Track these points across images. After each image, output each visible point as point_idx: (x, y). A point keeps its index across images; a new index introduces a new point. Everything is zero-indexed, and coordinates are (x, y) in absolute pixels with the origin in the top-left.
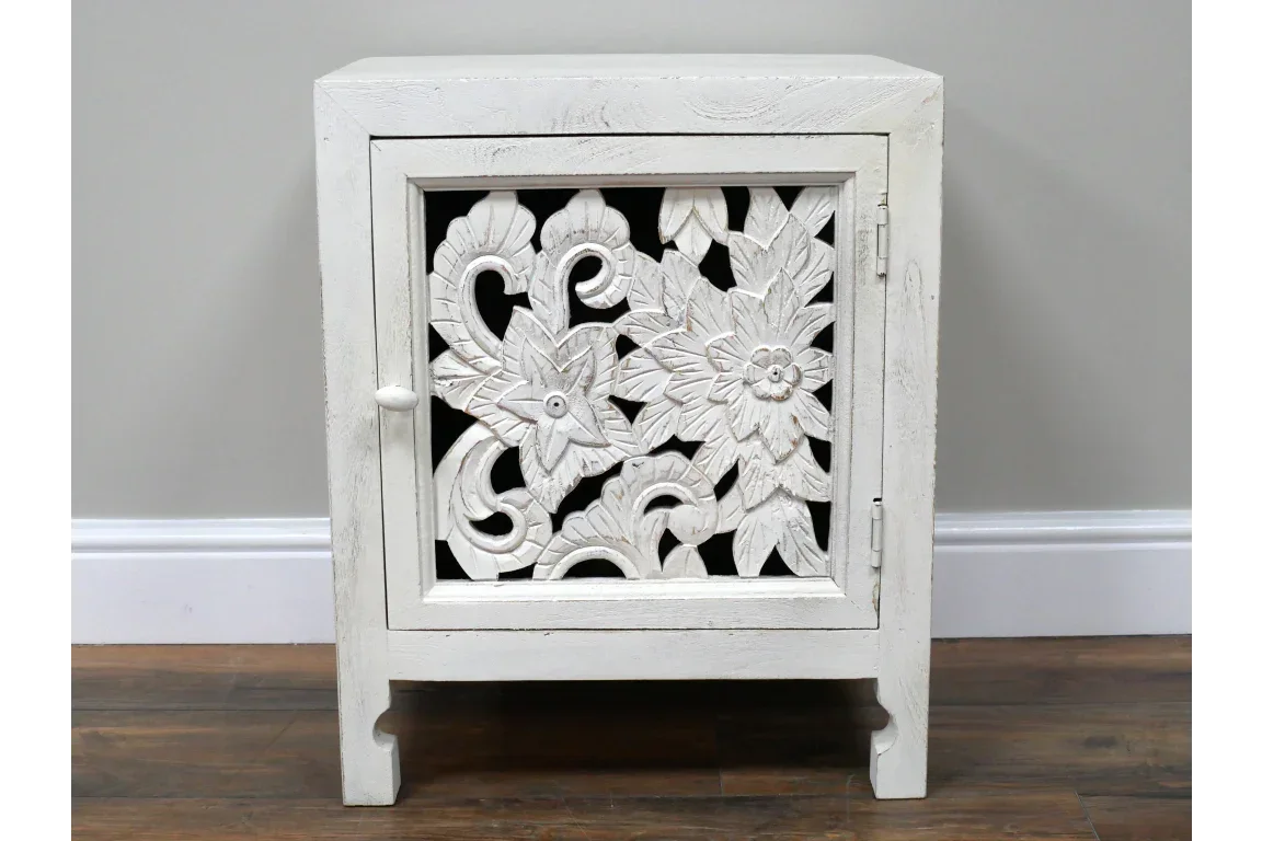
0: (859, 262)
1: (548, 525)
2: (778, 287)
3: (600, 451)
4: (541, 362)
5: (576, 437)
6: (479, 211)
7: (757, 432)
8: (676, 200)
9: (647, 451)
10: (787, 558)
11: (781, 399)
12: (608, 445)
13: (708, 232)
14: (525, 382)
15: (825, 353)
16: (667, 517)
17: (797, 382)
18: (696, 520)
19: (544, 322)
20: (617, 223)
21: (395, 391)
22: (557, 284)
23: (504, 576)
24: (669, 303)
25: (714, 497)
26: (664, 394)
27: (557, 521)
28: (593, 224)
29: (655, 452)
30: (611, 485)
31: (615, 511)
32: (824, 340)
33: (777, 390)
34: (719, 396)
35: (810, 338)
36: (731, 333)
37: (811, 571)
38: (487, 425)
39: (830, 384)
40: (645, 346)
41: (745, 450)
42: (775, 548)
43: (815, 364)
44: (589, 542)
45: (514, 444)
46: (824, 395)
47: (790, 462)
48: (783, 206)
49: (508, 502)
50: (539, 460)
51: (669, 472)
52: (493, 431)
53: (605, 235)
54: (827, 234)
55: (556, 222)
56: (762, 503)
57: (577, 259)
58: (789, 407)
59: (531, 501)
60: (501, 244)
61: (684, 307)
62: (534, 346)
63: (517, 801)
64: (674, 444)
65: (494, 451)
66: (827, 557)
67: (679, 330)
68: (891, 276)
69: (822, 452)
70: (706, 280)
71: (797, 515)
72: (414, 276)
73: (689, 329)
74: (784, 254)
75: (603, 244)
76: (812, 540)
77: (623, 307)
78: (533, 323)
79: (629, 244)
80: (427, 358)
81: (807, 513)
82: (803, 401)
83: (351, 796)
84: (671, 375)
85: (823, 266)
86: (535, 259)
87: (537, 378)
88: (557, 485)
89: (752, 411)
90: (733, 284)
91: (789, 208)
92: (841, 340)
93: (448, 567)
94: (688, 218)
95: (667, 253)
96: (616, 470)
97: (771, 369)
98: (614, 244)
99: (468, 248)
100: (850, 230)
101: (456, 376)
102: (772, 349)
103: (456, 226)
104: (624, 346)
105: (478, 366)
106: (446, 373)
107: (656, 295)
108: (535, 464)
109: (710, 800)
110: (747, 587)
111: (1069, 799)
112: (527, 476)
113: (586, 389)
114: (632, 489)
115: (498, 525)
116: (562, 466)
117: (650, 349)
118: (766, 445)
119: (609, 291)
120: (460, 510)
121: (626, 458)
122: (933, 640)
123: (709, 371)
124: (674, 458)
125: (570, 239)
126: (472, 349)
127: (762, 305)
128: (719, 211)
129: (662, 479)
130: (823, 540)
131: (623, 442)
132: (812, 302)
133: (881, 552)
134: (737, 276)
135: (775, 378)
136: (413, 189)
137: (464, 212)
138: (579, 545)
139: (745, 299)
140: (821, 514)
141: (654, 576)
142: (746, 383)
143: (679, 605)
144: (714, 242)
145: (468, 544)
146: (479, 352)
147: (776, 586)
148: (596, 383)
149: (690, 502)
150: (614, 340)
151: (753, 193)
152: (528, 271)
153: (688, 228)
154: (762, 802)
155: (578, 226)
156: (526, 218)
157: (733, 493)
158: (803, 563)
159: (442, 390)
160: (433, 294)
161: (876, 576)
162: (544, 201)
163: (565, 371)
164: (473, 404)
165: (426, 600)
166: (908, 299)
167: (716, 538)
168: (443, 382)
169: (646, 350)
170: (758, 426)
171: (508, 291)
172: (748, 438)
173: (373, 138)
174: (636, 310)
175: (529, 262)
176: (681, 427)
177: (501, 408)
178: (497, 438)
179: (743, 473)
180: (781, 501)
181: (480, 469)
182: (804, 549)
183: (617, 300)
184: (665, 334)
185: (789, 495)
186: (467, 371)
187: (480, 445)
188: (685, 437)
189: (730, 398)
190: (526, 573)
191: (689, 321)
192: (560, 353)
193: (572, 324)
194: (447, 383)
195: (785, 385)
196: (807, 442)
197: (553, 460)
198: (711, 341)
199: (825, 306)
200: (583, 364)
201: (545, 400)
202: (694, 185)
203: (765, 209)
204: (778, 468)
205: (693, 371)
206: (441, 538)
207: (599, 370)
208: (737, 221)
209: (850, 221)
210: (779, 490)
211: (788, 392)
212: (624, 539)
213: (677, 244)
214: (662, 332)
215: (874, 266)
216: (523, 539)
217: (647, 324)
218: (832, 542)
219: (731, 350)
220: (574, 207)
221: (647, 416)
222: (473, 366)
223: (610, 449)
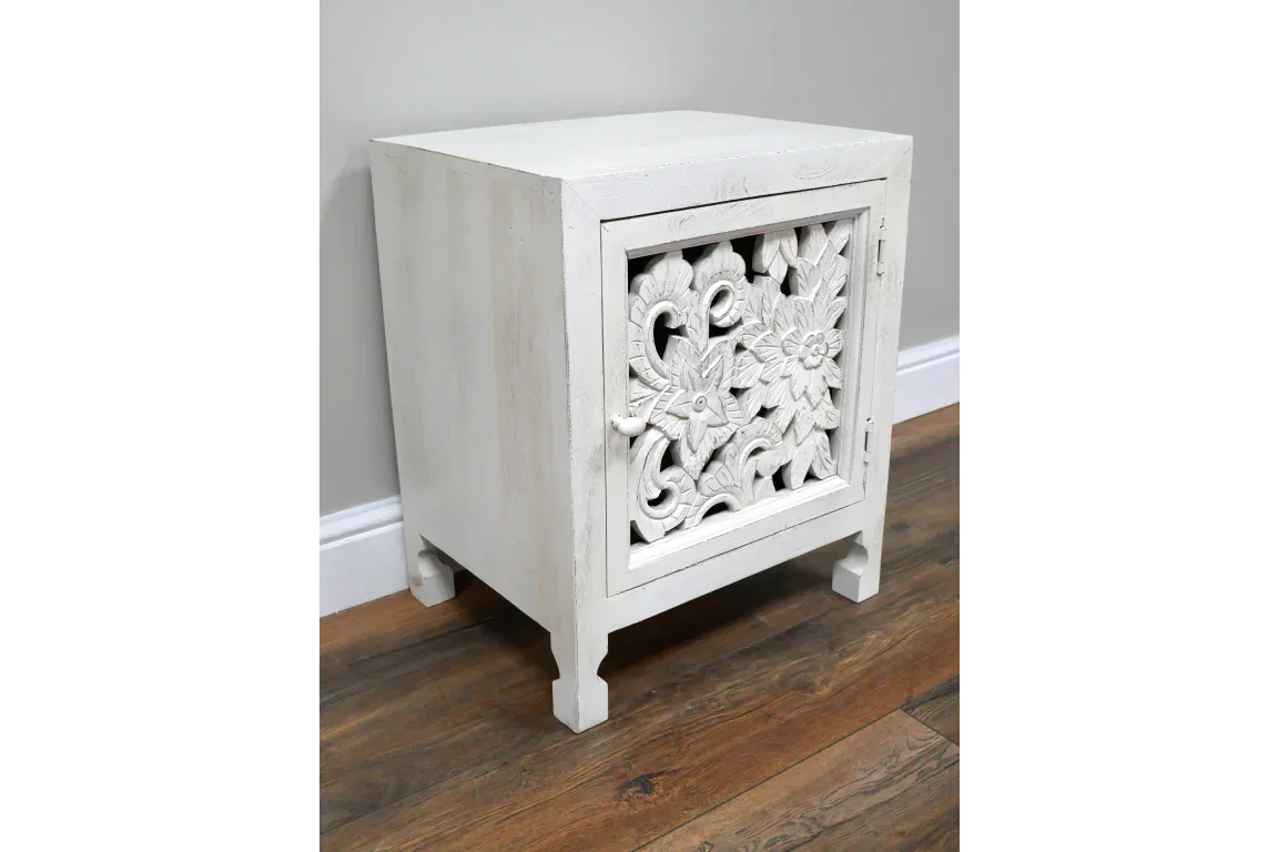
0: (869, 267)
1: (693, 488)
2: (820, 291)
3: (724, 428)
4: (694, 374)
5: (710, 422)
6: (658, 268)
7: (805, 392)
8: (770, 241)
9: (749, 420)
10: (817, 472)
11: (816, 367)
12: (729, 423)
13: (787, 261)
14: (683, 391)
15: (840, 331)
16: (757, 462)
17: (826, 353)
18: (772, 459)
19: (695, 344)
20: (739, 263)
22: (704, 313)
23: (667, 533)
24: (764, 315)
25: (782, 440)
26: (760, 380)
27: (698, 483)
28: (725, 266)
29: (753, 420)
30: (727, 451)
31: (731, 467)
33: (816, 361)
34: (786, 373)
35: (834, 323)
36: (795, 329)
37: (828, 474)
38: (660, 429)
39: (842, 351)
40: (750, 347)
41: (798, 406)
42: (811, 466)
43: (835, 339)
45: (675, 438)
47: (820, 406)
48: (825, 235)
49: (668, 478)
50: (689, 444)
51: (758, 431)
52: (663, 431)
53: (732, 274)
55: (705, 268)
56: (805, 438)
57: (715, 294)
58: (821, 371)
59: (684, 474)
60: (672, 291)
61: (772, 316)
62: (689, 363)
64: (762, 411)
65: (663, 447)
66: (835, 462)
67: (769, 332)
68: (885, 274)
70: (782, 294)
71: (821, 440)
73: (774, 330)
74: (824, 268)
75: (730, 280)
76: (828, 454)
77: (739, 323)
79: (744, 277)
81: (826, 437)
82: (829, 365)
83: (582, 725)
84: (763, 365)
85: (842, 274)
86: (691, 298)
87: (690, 386)
88: (699, 460)
89: (804, 379)
91: (828, 236)
92: (854, 320)
93: (636, 538)
94: (776, 253)
95: (763, 280)
96: (731, 438)
97: (814, 347)
98: (736, 279)
99: (653, 296)
100: (864, 246)
101: (642, 398)
102: (815, 333)
103: (645, 283)
104: (739, 349)
105: (656, 386)
106: (636, 396)
107: (756, 310)
108: (687, 447)
110: (800, 495)
112: (681, 457)
113: (718, 387)
114: (740, 448)
116: (702, 445)
117: (752, 348)
118: (809, 399)
119: (732, 312)
120: (643, 495)
121: (738, 429)
123: (783, 357)
124: (762, 420)
125: (713, 279)
126: (650, 373)
127: (812, 305)
128: (793, 244)
129: (757, 437)
131: (736, 418)
132: (836, 297)
133: (871, 452)
134: (799, 288)
135: (816, 353)
136: (623, 259)
138: (709, 497)
139: (804, 303)
141: (752, 502)
142: (800, 360)
144: (789, 267)
145: (647, 518)
146: (657, 376)
147: (813, 486)
148: (723, 381)
149: (770, 449)
150: (734, 346)
151: (812, 229)
152: (687, 309)
153: (776, 259)
155: (717, 268)
156: (687, 269)
157: (791, 435)
158: (824, 471)
159: (634, 410)
161: (865, 468)
162: (696, 253)
163: (707, 377)
164: (653, 415)
165: (631, 568)
166: (890, 287)
167: (782, 467)
168: (634, 404)
169: (751, 351)
170: (805, 388)
171: (671, 325)
172: (800, 397)
173: (602, 221)
174: (746, 323)
175: (687, 301)
176: (769, 397)
177: (668, 413)
178: (665, 436)
179: (798, 420)
180: (814, 434)
181: (656, 458)
182: (825, 461)
183: (736, 320)
184: (761, 337)
185: (818, 429)
186: (647, 392)
187: (656, 444)
188: (769, 406)
189: (792, 373)
190: (680, 526)
191: (774, 325)
192: (703, 364)
193: (711, 340)
194: (637, 404)
195: (820, 357)
196: (828, 390)
197: (697, 443)
198: (785, 336)
199: (843, 299)
200: (716, 370)
201: (694, 401)
202: (778, 230)
203: (816, 238)
204: (814, 413)
205: (774, 359)
206: (633, 520)
207: (726, 366)
209: (864, 240)
210: (814, 426)
211: (821, 361)
212: (734, 485)
213: (770, 271)
215: (876, 269)
216: (679, 502)
217: (752, 332)
218: (837, 452)
219: (794, 340)
220: (716, 256)
221: (747, 395)
222: (653, 388)
223: (729, 426)
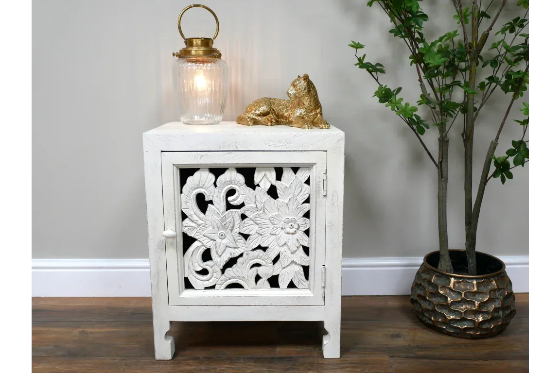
0: (317, 191)
1: (220, 272)
2: (292, 199)
3: (236, 249)
4: (217, 222)
5: (229, 246)
6: (197, 174)
7: (285, 244)
8: (259, 171)
9: (251, 250)
10: (295, 282)
11: (293, 234)
12: (239, 248)
13: (270, 182)
14: (212, 228)
15: (307, 219)
16: (257, 270)
17: (298, 228)
18: (267, 271)
19: (218, 209)
20: (241, 178)
21: (170, 232)
22: (222, 198)
23: (206, 288)
24: (257, 204)
25: (272, 264)
26: (256, 232)
27: (223, 271)
28: (233, 179)
29: (254, 250)
30: (240, 260)
31: (241, 268)
32: (307, 215)
33: (292, 231)
34: (273, 233)
35: (302, 215)
36: (277, 213)
37: (303, 287)
38: (200, 241)
39: (309, 229)
40: (251, 217)
41: (282, 249)
42: (292, 280)
43: (304, 223)
44: (234, 278)
45: (209, 247)
46: (307, 232)
47: (296, 253)
48: (293, 173)
49: (207, 265)
50: (217, 252)
51: (258, 256)
52: (202, 243)
53: (237, 182)
54: (308, 182)
55: (221, 178)
56: (287, 266)
57: (228, 190)
58: (296, 236)
59: (214, 265)
60: (204, 185)
61: (262, 205)
62: (215, 217)
63: (212, 358)
64: (259, 247)
65: (202, 249)
66: (308, 283)
67: (261, 212)
68: (328, 196)
69: (306, 250)
70: (269, 196)
71: (298, 269)
72: (176, 195)
73: (264, 212)
74: (294, 188)
75: (236, 185)
76: (303, 277)
77: (243, 205)
78: (214, 210)
79: (245, 185)
80: (181, 220)
81: (302, 269)
82: (300, 234)
83: (158, 356)
84: (258, 226)
85: (306, 193)
86: (214, 190)
87: (216, 227)
88: (223, 260)
89: (285, 238)
90: (278, 197)
91: (295, 174)
92: (312, 215)
93: (188, 285)
94: (263, 177)
95: (257, 188)
96: (241, 255)
97: (290, 224)
98: (240, 185)
99: (193, 186)
100: (315, 181)
101: (190, 226)
102: (290, 218)
103: (190, 179)
104: (243, 217)
105: (197, 223)
106: (187, 225)
107: (253, 201)
108: (216, 254)
109: (272, 358)
110: (282, 292)
111: (386, 358)
112: (213, 257)
113: (231, 231)
114: (246, 261)
115: (204, 272)
116: (224, 254)
117: (252, 218)
118: (289, 248)
119: (239, 200)
120: (192, 268)
121: (244, 252)
122: (342, 296)
123: (270, 225)
124: (260, 251)
125: (225, 183)
126: (195, 218)
127: (287, 204)
128: (273, 174)
129: (256, 258)
130: (307, 277)
131: (243, 246)
132: (303, 203)
133: (325, 282)
134: (279, 195)
135: (291, 227)
136: (175, 167)
137: (192, 175)
138: (230, 279)
139: (281, 202)
140: (306, 269)
141: (254, 288)
142: (282, 229)
143: (261, 298)
144: (272, 185)
145: (194, 278)
146: (197, 219)
147: (292, 292)
148: (235, 228)
149: (264, 266)
150: (240, 215)
151: (284, 169)
152: (212, 194)
153: (263, 180)
154: (289, 359)
155: (228, 179)
156: (212, 177)
157: (278, 262)
158: (301, 284)
159: (186, 230)
160: (183, 201)
161: (323, 289)
162: (217, 171)
163: (225, 225)
164: (195, 235)
165: (181, 296)
166: (333, 203)
167: (273, 277)
168: (186, 228)
169: (250, 218)
170: (286, 242)
171: (206, 200)
172: (283, 246)
173: (162, 151)
174: (247, 206)
175: (213, 191)
176: (262, 242)
177: (204, 236)
178: (203, 245)
179: (281, 257)
180: (293, 265)
181: (198, 255)
182: (301, 280)
183: (241, 202)
184: (256, 213)
185: (296, 263)
186: (194, 225)
187: (198, 248)
188: (263, 245)
189: (277, 234)
190: (213, 287)
191: (264, 209)
192: (223, 219)
193: (227, 210)
194: (187, 228)
195: (294, 229)
196: (301, 247)
197: (221, 253)
198: (271, 215)
199: (306, 205)
200: (230, 223)
201: (218, 234)
202: (265, 167)
203: (287, 174)
204: (292, 255)
205: (265, 225)
206: (186, 276)
207: (236, 224)
208: (279, 178)
209: (315, 178)
210: (293, 262)
211: (295, 231)
212: (244, 277)
213: (260, 185)
214: (256, 212)
215: (323, 193)
216: (212, 277)
217: (250, 210)
218: (309, 278)
219: (277, 218)
220: (227, 173)
221: (251, 238)
222: (195, 223)
223: (239, 249)
